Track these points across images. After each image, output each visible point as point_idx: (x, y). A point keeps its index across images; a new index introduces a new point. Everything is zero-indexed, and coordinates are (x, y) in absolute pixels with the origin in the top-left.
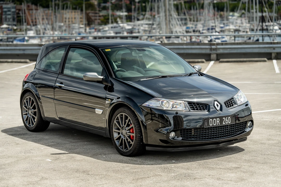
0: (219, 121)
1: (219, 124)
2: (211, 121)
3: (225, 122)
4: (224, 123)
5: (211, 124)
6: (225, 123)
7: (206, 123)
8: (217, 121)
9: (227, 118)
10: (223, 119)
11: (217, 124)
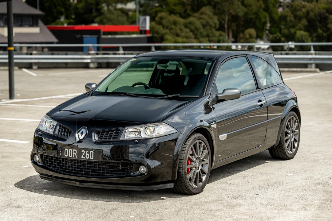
0: (76, 153)
1: (76, 157)
2: (66, 150)
3: (84, 156)
4: (82, 157)
5: (66, 155)
6: (84, 158)
7: (61, 152)
8: (74, 153)
9: (88, 151)
10: (82, 151)
11: (74, 157)
